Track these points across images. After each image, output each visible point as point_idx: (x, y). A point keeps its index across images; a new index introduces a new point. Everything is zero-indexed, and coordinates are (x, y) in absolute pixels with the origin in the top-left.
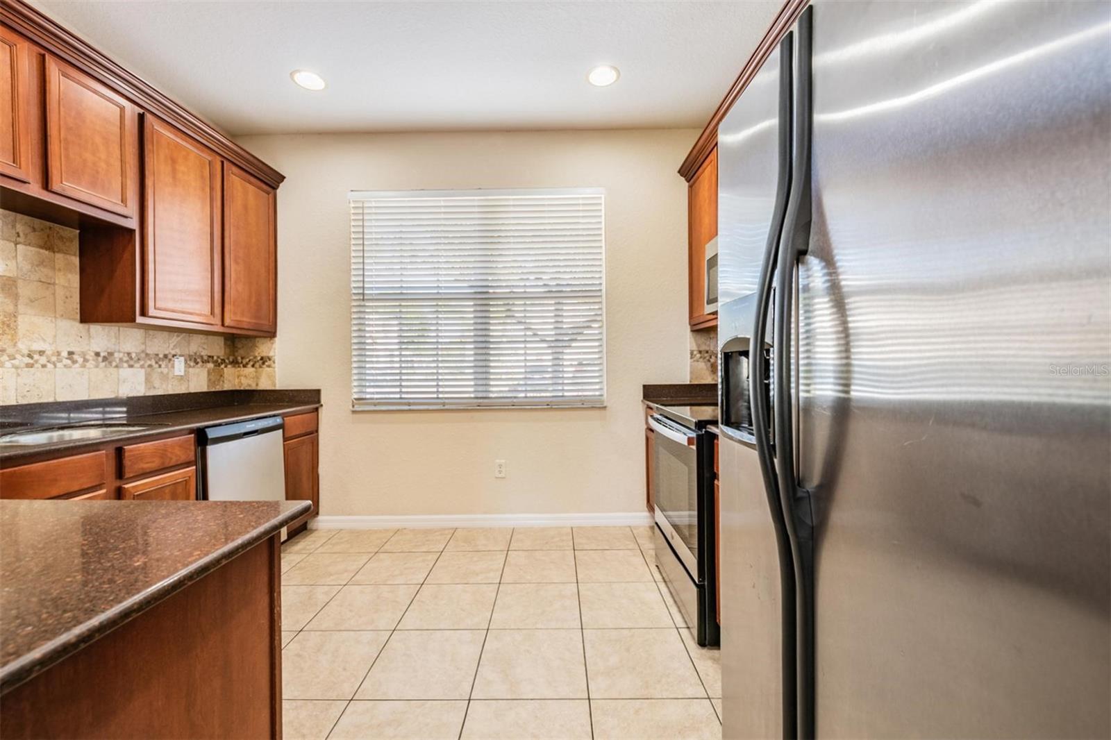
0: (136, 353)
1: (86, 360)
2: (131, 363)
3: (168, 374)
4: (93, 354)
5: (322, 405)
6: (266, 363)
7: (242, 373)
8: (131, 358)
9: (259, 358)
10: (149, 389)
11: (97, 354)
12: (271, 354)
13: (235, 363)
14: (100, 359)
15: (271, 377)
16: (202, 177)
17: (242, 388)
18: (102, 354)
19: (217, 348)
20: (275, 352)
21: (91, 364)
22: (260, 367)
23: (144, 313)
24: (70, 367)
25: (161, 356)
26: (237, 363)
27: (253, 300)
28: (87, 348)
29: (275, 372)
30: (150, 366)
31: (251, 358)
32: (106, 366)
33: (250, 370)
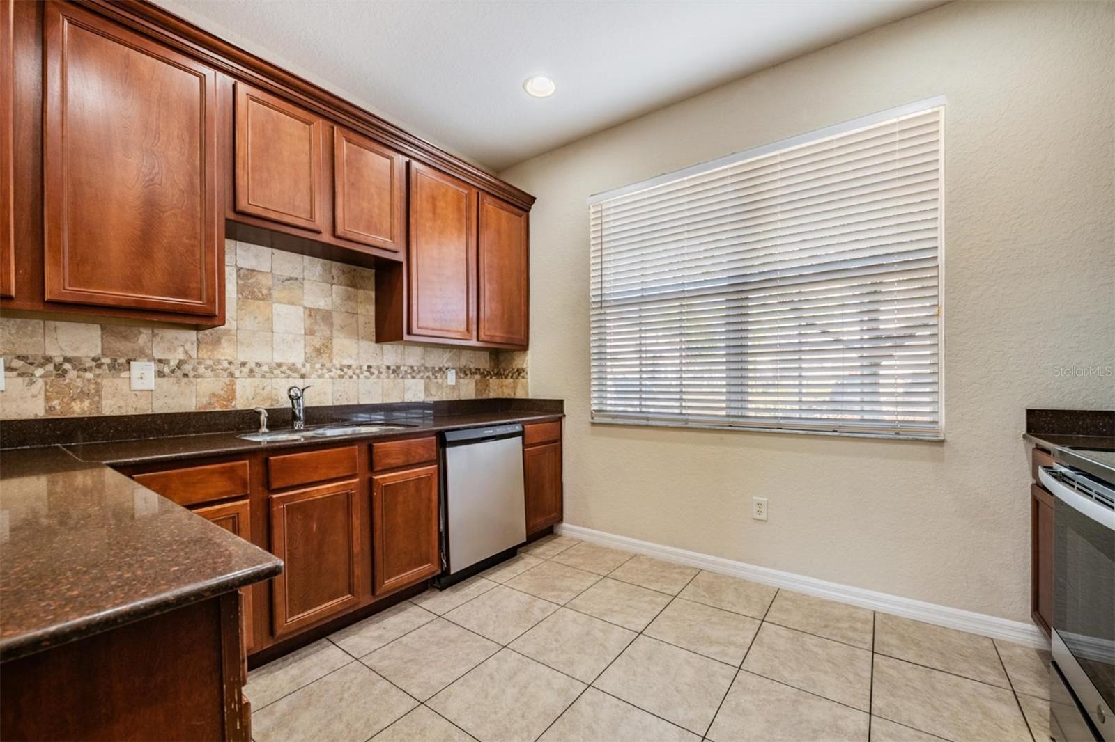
0: (417, 367)
1: (380, 373)
2: (414, 374)
3: (442, 383)
4: (385, 368)
5: (565, 416)
6: (521, 375)
7: (505, 384)
8: (414, 371)
9: (516, 370)
10: (428, 396)
11: (388, 368)
12: (524, 366)
13: (499, 375)
14: (391, 372)
15: (525, 387)
16: (459, 209)
17: (504, 397)
18: (392, 368)
19: (483, 362)
20: (527, 364)
21: (384, 376)
22: (517, 378)
23: (409, 332)
24: (369, 378)
25: (437, 369)
26: (501, 375)
27: (506, 317)
28: (381, 363)
29: (527, 382)
30: (428, 377)
31: (510, 370)
32: (395, 377)
33: (509, 381)
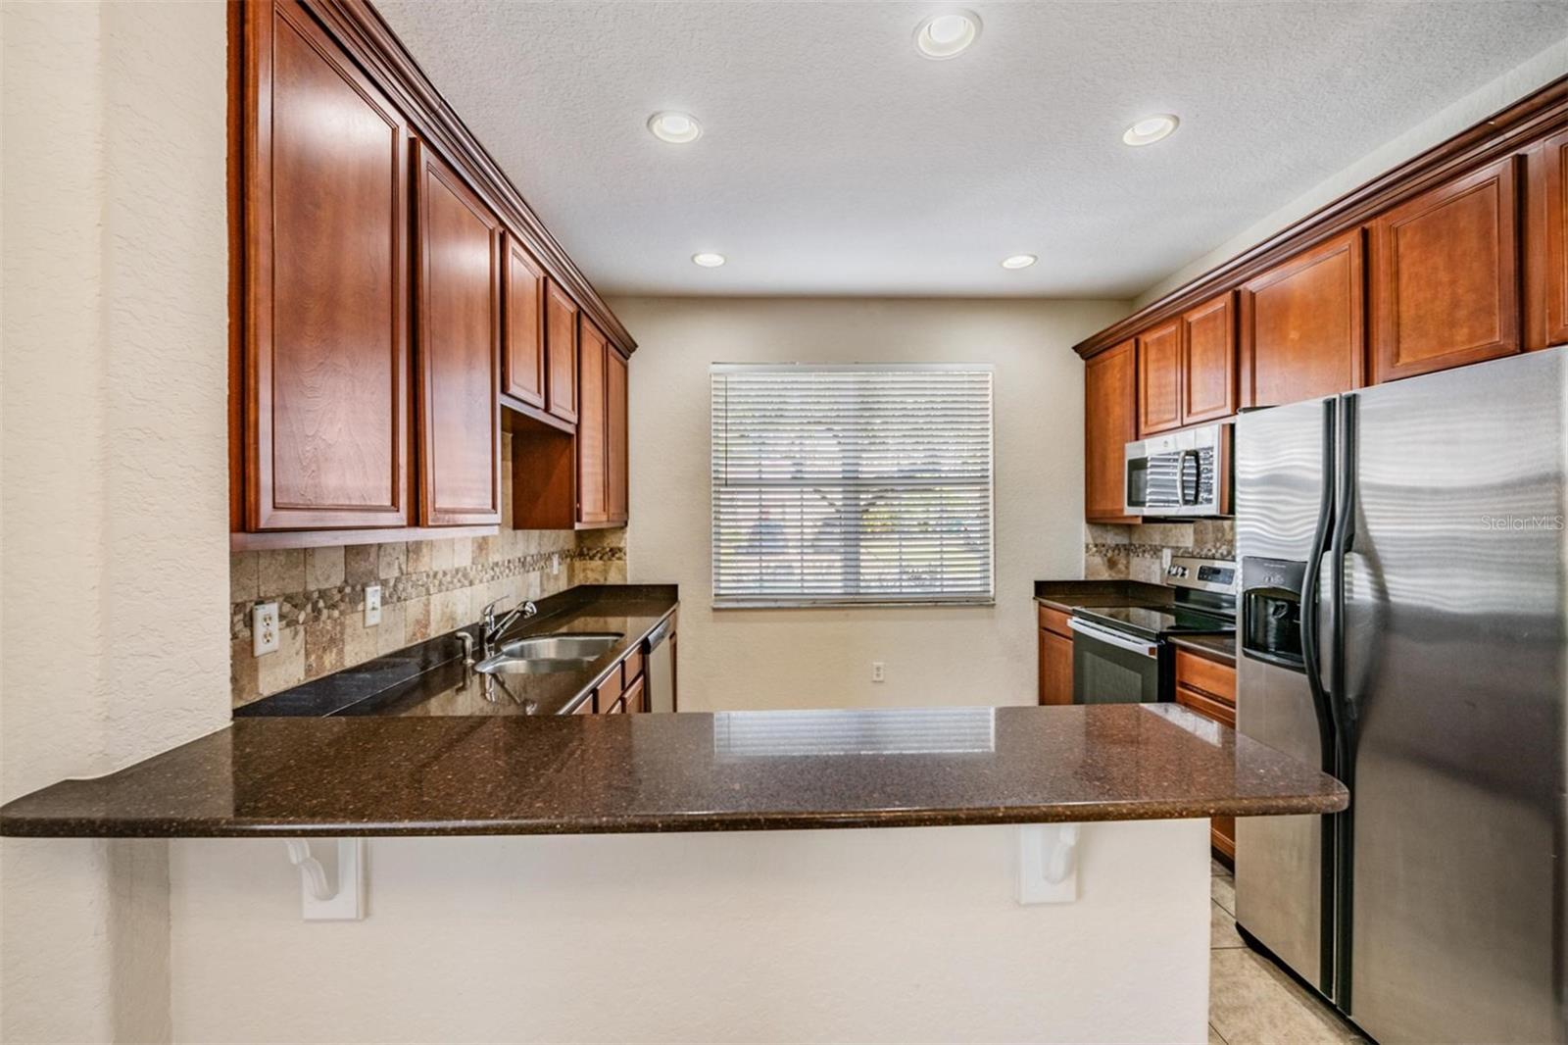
5: (679, 602)
6: (617, 555)
7: (589, 566)
9: (608, 549)
12: (622, 545)
13: (580, 555)
15: (622, 571)
17: (588, 583)
19: (572, 541)
22: (610, 559)
23: (579, 520)
29: (626, 564)
31: (599, 549)
33: (597, 563)
